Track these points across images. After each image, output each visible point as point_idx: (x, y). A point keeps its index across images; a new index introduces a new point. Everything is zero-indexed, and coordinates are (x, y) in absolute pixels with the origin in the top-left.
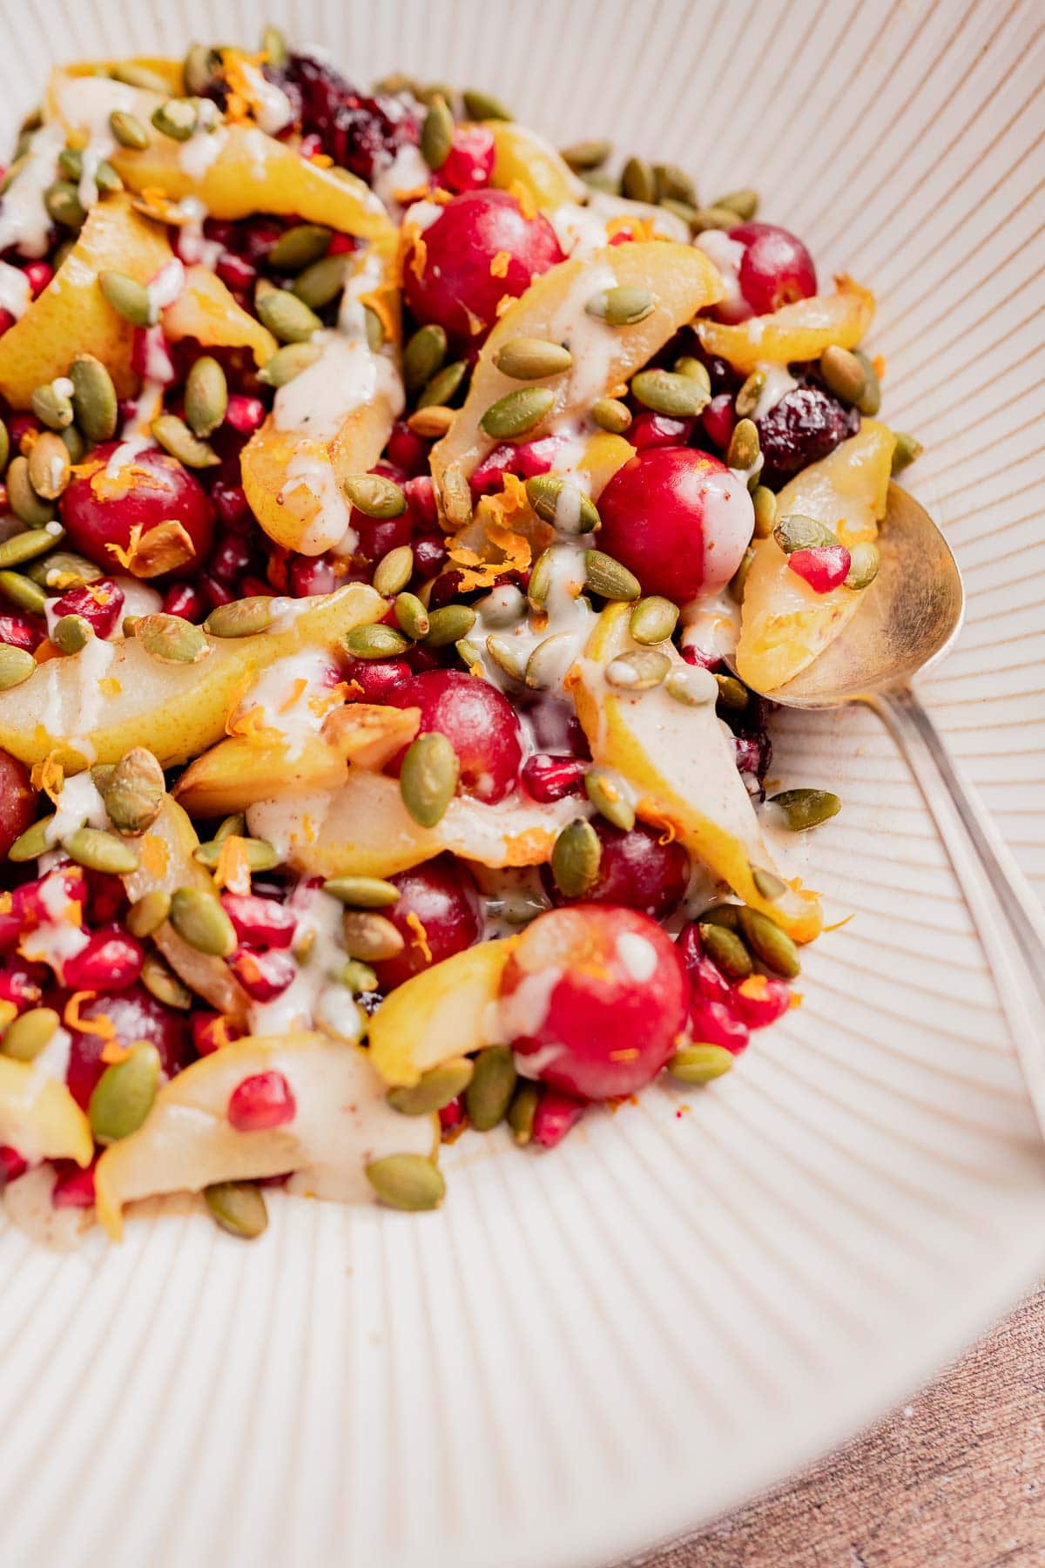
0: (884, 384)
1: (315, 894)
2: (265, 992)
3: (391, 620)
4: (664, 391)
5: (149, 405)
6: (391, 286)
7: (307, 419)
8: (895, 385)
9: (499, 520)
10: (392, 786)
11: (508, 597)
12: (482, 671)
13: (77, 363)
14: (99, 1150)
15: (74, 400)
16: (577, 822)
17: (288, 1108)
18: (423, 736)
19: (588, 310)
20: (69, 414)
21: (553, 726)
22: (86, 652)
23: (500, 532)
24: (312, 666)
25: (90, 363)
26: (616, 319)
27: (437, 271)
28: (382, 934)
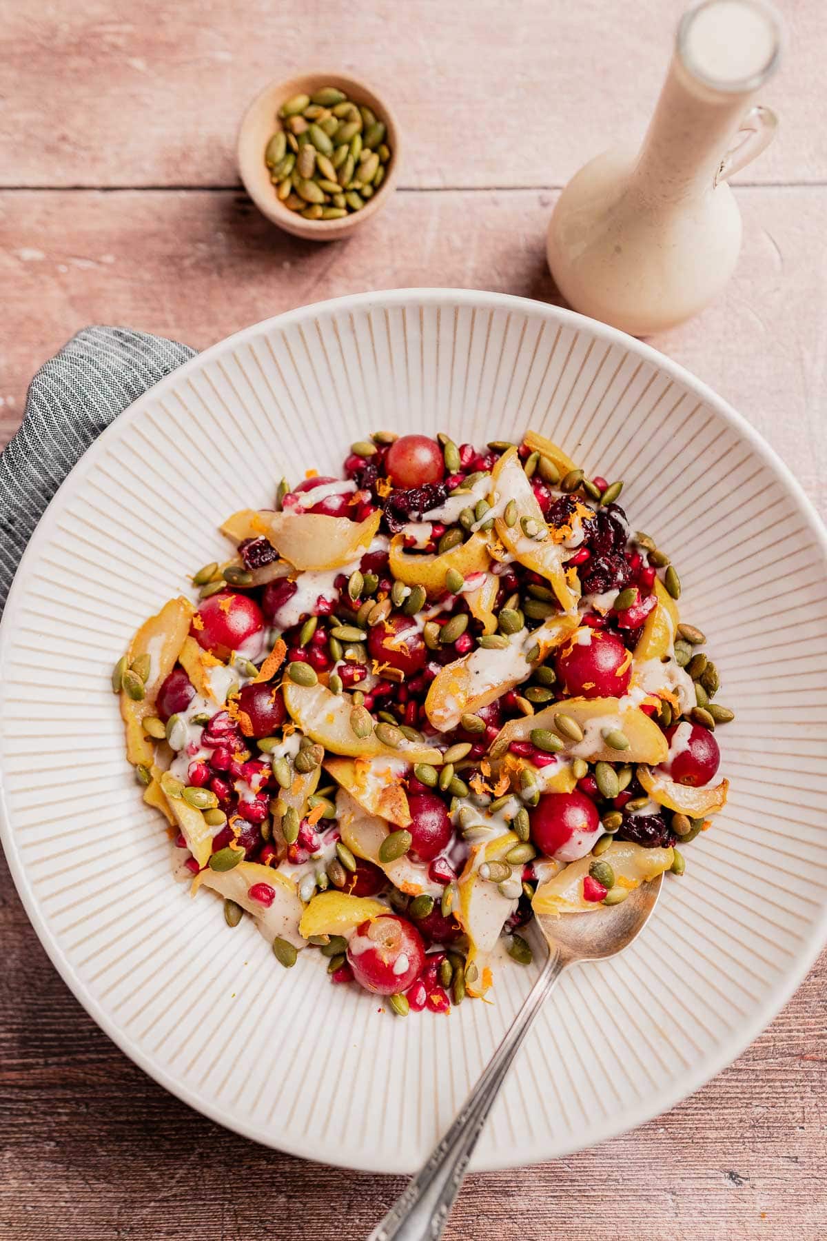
0: (701, 833)
1: (333, 843)
2: (294, 861)
3: (440, 769)
4: (603, 779)
5: (434, 612)
6: (554, 644)
7: (477, 673)
8: (703, 838)
9: (506, 770)
10: (384, 834)
11: (485, 799)
12: (451, 815)
13: (419, 588)
14: (207, 867)
15: (407, 599)
16: (431, 899)
17: (269, 902)
18: (405, 831)
19: (601, 732)
20: (400, 604)
21: (459, 852)
22: (333, 697)
23: (504, 774)
24: (400, 767)
25: (421, 592)
26: (609, 742)
27: (567, 664)
28: (341, 877)
